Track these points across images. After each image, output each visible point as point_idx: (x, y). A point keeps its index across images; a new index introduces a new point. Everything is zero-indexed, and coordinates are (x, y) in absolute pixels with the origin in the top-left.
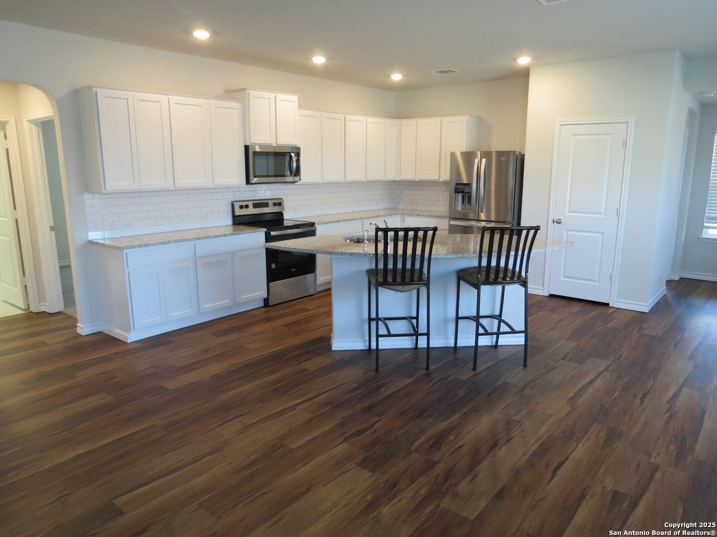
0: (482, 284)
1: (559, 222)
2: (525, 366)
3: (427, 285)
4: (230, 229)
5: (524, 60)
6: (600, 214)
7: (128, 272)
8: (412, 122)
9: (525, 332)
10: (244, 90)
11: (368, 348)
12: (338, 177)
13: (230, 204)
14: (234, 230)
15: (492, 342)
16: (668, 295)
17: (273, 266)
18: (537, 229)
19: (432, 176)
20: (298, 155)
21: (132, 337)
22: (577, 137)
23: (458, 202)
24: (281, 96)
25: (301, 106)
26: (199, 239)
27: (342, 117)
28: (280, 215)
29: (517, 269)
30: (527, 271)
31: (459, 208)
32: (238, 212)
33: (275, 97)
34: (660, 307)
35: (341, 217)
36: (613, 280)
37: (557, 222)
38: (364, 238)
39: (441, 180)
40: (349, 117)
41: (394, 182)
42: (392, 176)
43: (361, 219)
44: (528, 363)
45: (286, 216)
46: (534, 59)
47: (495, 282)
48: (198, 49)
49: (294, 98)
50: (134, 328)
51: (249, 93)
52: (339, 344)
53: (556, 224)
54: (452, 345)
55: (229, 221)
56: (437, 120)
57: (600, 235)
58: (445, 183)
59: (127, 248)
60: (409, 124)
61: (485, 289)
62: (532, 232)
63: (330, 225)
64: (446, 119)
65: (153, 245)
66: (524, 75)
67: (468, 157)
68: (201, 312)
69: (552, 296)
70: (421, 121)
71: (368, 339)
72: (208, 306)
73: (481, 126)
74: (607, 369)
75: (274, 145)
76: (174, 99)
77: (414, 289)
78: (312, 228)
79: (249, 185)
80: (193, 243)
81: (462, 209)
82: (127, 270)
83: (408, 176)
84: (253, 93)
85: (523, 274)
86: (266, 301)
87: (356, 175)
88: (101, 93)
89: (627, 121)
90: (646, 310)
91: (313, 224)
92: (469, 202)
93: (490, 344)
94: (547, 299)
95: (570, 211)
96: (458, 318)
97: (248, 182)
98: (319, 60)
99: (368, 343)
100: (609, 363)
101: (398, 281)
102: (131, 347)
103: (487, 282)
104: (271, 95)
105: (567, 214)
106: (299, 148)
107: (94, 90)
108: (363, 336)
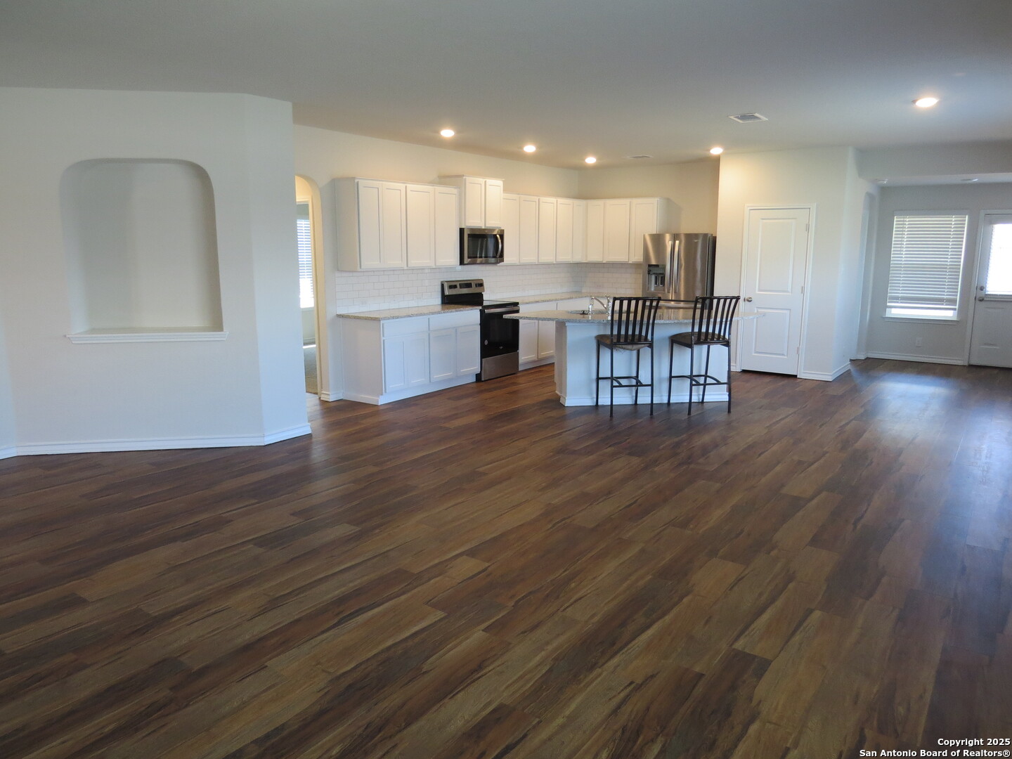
0: (695, 344)
1: (749, 301)
2: (729, 411)
3: (651, 346)
4: (439, 308)
5: (716, 151)
6: (787, 292)
7: (384, 341)
8: (600, 202)
9: (729, 383)
10: (461, 176)
11: (595, 404)
12: (531, 259)
13: (440, 284)
14: (443, 309)
15: (699, 399)
16: (852, 370)
17: (486, 343)
18: (738, 298)
19: (621, 257)
20: (502, 237)
21: (382, 400)
22: (764, 221)
23: (651, 284)
24: (491, 181)
25: (505, 190)
26: (433, 313)
27: (536, 199)
28: (480, 296)
29: (722, 334)
30: (729, 334)
31: (653, 289)
32: (447, 293)
33: (485, 182)
34: (844, 378)
35: (532, 299)
36: (800, 352)
37: (748, 301)
38: (589, 311)
39: (630, 262)
40: (543, 199)
41: (577, 264)
42: (579, 258)
43: (556, 300)
44: (731, 410)
45: (485, 297)
46: (726, 148)
47: (705, 342)
48: (443, 144)
49: (499, 183)
50: (385, 392)
51: (465, 179)
52: (571, 401)
53: (747, 302)
54: (666, 402)
55: (439, 301)
56: (626, 201)
57: (787, 312)
58: (637, 266)
59: (385, 319)
60: (596, 206)
61: (696, 348)
62: (734, 301)
63: (530, 305)
64: (635, 201)
65: (401, 317)
66: (715, 163)
67: (658, 239)
68: (432, 381)
69: (744, 371)
70: (609, 202)
71: (595, 396)
72: (437, 376)
73: (670, 209)
74: (795, 412)
75: (483, 228)
76: (411, 186)
77: (634, 350)
78: (515, 308)
79: (463, 266)
80: (426, 317)
81: (655, 290)
82: (382, 339)
83: (594, 257)
84: (469, 179)
85: (727, 337)
86: (478, 377)
87: (547, 257)
88: (362, 183)
89: (809, 207)
90: (830, 379)
91: (516, 304)
92: (663, 282)
93: (697, 401)
94: (740, 374)
95: (760, 290)
96: (671, 377)
97: (462, 263)
98: (530, 149)
99: (595, 400)
100: (796, 410)
101: (621, 341)
102: (381, 408)
103: (699, 342)
104: (481, 180)
105: (757, 292)
106: (503, 231)
107: (356, 181)
108: (591, 394)
